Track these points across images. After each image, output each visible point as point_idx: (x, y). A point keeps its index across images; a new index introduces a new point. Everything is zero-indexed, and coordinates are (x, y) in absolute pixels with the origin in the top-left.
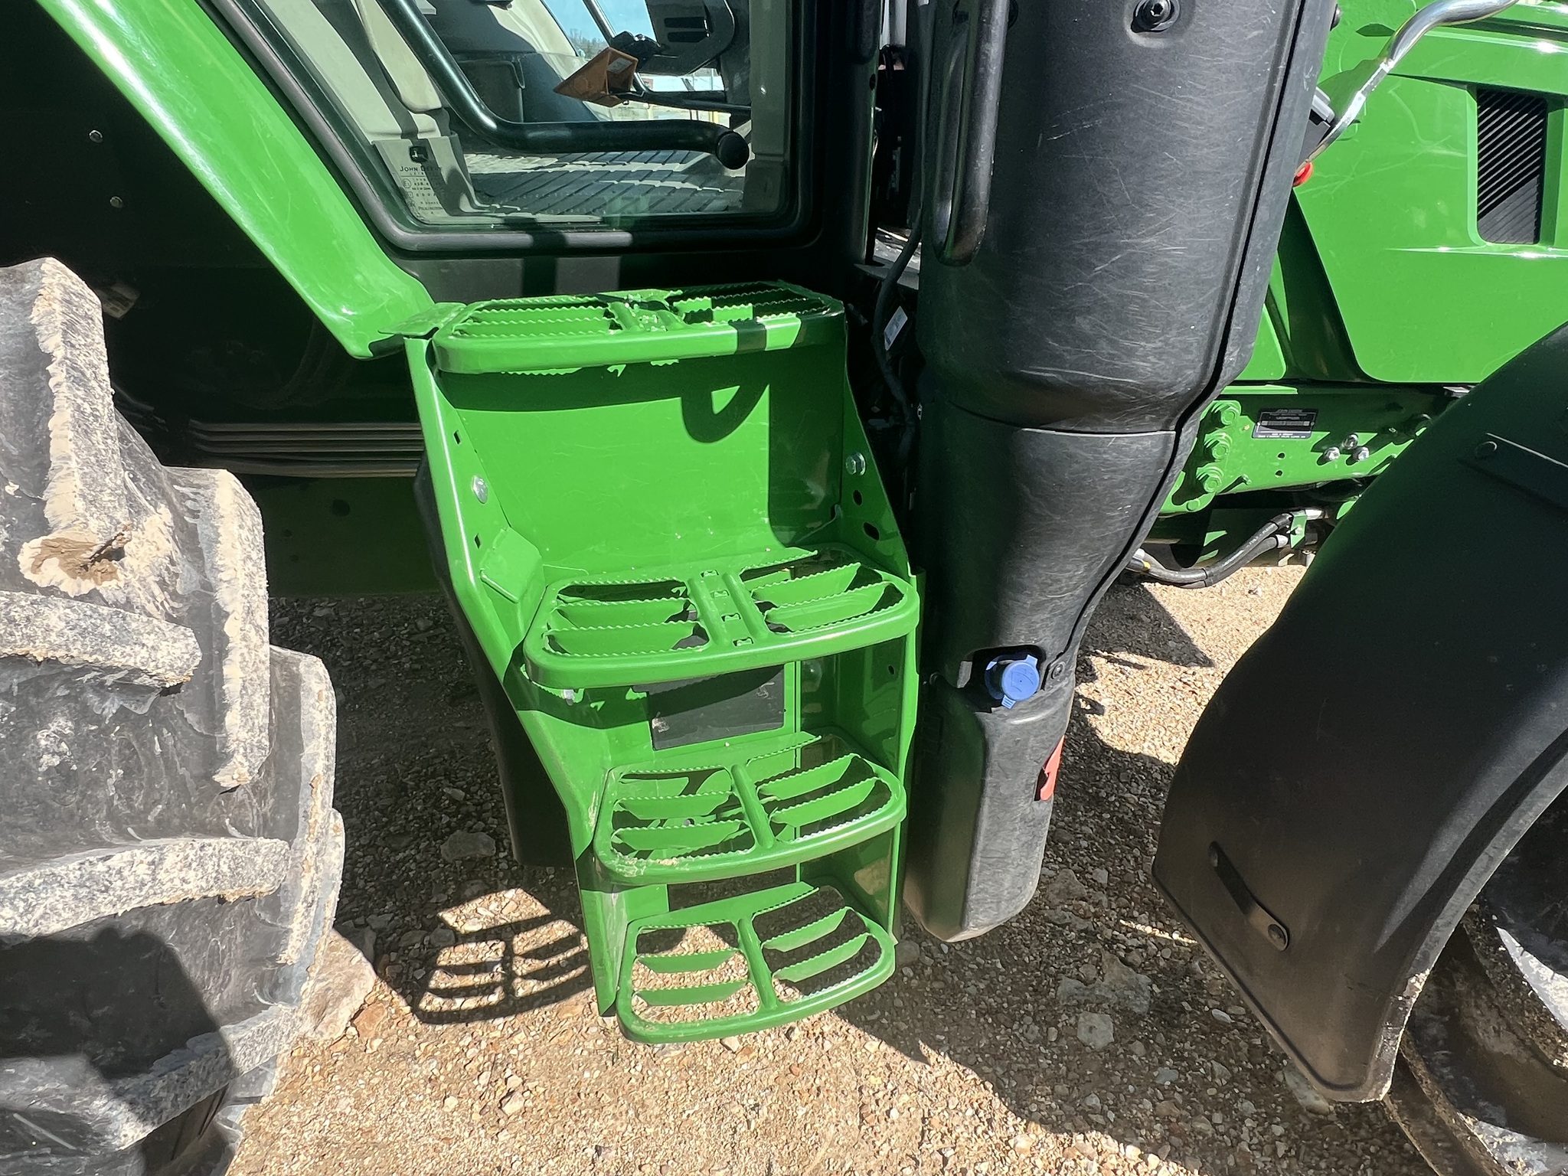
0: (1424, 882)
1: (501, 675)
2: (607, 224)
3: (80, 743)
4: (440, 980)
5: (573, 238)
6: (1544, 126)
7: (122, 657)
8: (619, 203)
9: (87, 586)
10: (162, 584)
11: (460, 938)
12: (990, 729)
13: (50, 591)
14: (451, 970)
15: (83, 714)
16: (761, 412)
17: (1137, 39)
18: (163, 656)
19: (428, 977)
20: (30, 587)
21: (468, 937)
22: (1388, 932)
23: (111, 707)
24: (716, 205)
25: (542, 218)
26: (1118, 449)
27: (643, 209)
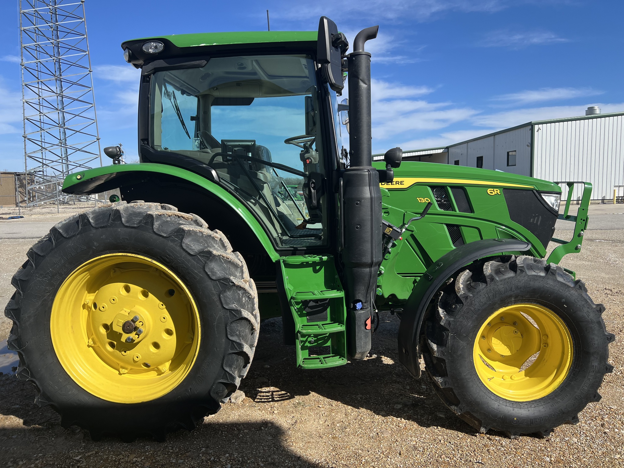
0: (414, 331)
1: (289, 300)
2: (303, 247)
3: (245, 301)
4: (258, 397)
5: (299, 248)
6: (459, 229)
7: (251, 293)
8: (304, 244)
11: (261, 392)
12: (355, 313)
14: (260, 396)
16: (323, 269)
17: (357, 229)
19: (256, 396)
21: (263, 392)
22: (413, 341)
24: (319, 244)
25: (294, 246)
26: (363, 270)
27: (308, 245)
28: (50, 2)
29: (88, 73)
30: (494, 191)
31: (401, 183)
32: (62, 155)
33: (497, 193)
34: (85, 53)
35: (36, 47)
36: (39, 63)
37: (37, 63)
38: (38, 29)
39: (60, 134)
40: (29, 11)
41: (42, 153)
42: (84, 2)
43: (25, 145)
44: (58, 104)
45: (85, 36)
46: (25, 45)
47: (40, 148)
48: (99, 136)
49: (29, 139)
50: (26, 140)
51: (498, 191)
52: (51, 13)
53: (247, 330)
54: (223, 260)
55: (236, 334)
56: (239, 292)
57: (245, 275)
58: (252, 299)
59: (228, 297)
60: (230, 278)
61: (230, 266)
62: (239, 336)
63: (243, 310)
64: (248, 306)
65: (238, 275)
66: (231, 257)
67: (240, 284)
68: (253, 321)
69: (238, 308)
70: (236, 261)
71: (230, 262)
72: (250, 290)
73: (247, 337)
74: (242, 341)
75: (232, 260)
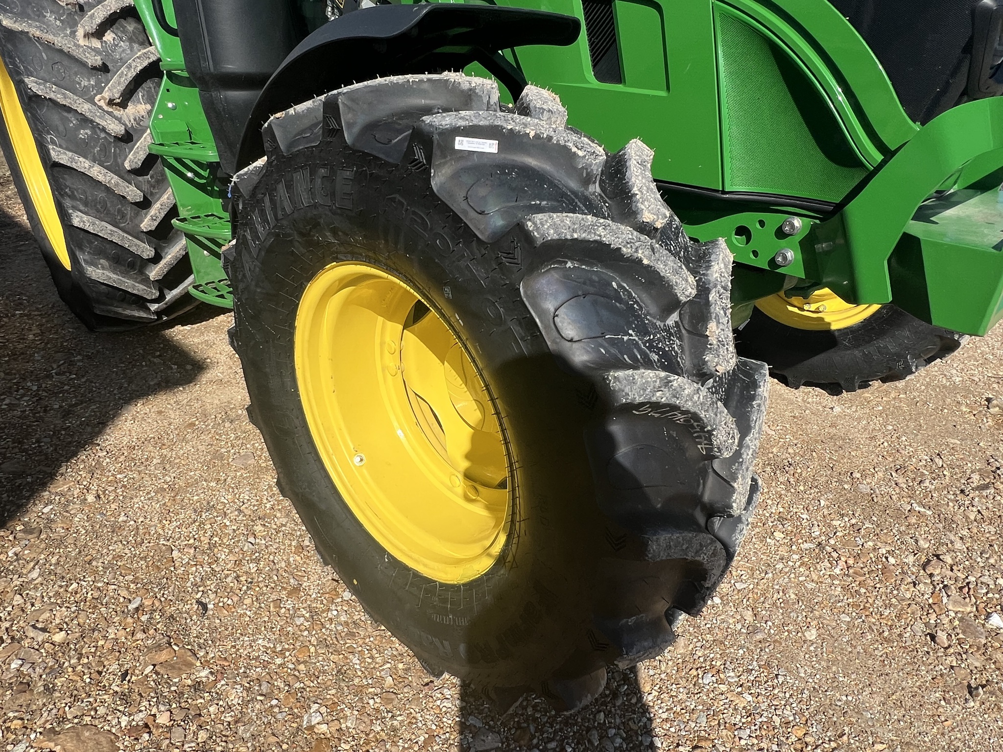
3: (90, 138)
7: (103, 123)
9: (110, 110)
10: (135, 120)
13: (100, 107)
15: (94, 132)
18: (112, 127)
20: (95, 104)
23: (102, 135)
53: (102, 195)
54: (41, 44)
55: (66, 193)
56: (66, 114)
57: (107, 89)
58: (117, 139)
59: (38, 120)
60: (26, 80)
61: (66, 62)
62: (73, 197)
63: (58, 149)
64: (104, 149)
65: (85, 83)
66: (59, 41)
67: (52, 96)
68: (101, 178)
69: (53, 142)
70: (76, 53)
71: (61, 51)
72: (100, 117)
73: (105, 207)
74: (82, 208)
75: (66, 50)
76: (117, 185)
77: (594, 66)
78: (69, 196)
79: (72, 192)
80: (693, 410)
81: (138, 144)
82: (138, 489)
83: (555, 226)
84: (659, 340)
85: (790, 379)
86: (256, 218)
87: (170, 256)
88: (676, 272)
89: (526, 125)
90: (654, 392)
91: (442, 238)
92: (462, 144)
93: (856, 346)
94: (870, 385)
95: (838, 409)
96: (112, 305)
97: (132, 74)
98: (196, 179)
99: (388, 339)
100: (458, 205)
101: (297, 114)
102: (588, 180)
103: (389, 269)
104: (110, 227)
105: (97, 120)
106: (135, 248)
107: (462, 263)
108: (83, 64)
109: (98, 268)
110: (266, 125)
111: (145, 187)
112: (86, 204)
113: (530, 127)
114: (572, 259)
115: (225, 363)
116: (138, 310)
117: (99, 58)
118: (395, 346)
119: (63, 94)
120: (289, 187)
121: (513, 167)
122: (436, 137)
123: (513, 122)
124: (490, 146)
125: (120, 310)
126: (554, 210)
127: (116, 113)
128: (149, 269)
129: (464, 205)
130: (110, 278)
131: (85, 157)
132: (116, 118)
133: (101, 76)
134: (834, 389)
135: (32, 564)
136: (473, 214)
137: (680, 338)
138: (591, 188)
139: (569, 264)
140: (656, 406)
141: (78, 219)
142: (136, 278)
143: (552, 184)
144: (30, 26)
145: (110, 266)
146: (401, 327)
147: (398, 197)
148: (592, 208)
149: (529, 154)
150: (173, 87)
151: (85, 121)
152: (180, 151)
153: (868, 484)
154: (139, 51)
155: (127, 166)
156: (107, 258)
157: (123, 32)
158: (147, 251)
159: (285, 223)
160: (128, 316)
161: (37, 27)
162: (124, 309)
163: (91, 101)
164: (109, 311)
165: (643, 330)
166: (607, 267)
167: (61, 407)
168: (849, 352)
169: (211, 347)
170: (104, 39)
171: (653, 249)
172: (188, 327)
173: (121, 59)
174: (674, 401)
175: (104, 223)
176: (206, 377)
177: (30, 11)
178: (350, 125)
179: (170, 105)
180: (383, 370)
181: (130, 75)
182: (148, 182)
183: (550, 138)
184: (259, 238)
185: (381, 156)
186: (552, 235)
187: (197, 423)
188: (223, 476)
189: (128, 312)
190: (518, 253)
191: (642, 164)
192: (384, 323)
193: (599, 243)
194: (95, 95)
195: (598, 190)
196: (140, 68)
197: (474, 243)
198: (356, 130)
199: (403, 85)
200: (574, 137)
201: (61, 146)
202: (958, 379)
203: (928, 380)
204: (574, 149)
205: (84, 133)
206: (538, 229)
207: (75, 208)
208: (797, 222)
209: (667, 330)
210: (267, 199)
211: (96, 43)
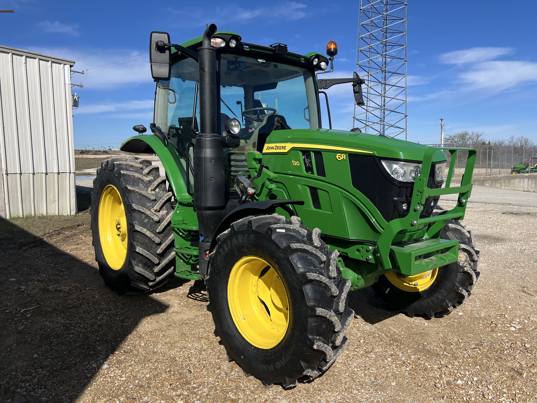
3: (148, 222)
6: (317, 192)
7: (153, 217)
9: (155, 213)
10: (162, 216)
13: (152, 212)
15: (149, 220)
18: (155, 218)
20: (151, 211)
23: (151, 221)
28: (384, 11)
29: (404, 63)
30: (341, 156)
31: (284, 148)
32: (381, 130)
33: (343, 158)
34: (404, 47)
35: (370, 48)
36: (370, 61)
37: (369, 61)
38: (372, 34)
39: (381, 114)
40: (366, 22)
41: (366, 129)
42: (407, 5)
43: (354, 124)
44: (382, 91)
45: (405, 33)
46: (361, 49)
47: (365, 125)
48: (407, 114)
49: (357, 119)
50: (355, 120)
51: (344, 157)
52: (384, 19)
53: (147, 241)
54: (138, 193)
55: (135, 240)
56: (141, 215)
57: (155, 206)
58: (156, 222)
59: (132, 216)
60: (133, 205)
61: (144, 198)
62: (137, 242)
63: (138, 226)
64: (151, 226)
65: (149, 205)
66: (143, 192)
67: (139, 209)
68: (149, 235)
69: (136, 224)
70: (148, 196)
71: (143, 195)
72: (152, 215)
73: (147, 245)
74: (139, 245)
75: (145, 195)
76: (153, 237)
77: (313, 204)
78: (136, 241)
79: (138, 240)
80: (325, 283)
81: (162, 224)
82: (158, 343)
83: (296, 246)
84: (319, 269)
85: (409, 313)
86: (225, 246)
87: (163, 263)
88: (321, 255)
89: (290, 227)
90: (316, 277)
91: (274, 248)
92: (278, 230)
93: (428, 297)
94: (444, 317)
95: (426, 324)
96: (137, 282)
97: (164, 201)
98: (183, 235)
99: (254, 282)
100: (277, 242)
101: (239, 222)
102: (304, 237)
103: (260, 257)
104: (147, 252)
105: (151, 217)
106: (153, 260)
107: (278, 253)
108: (149, 199)
109: (138, 267)
110: (231, 224)
111: (161, 238)
112: (141, 244)
113: (292, 227)
114: (300, 252)
115: (177, 306)
116: (144, 285)
117: (154, 197)
118: (256, 284)
119: (143, 209)
120: (237, 238)
121: (288, 235)
122: (273, 229)
123: (288, 226)
124: (283, 231)
125: (139, 284)
126: (296, 243)
127: (157, 214)
128: (154, 268)
129: (278, 242)
130: (141, 271)
131: (145, 228)
132: (157, 216)
133: (154, 202)
134: (427, 317)
135: (131, 360)
136: (280, 244)
137: (324, 270)
138: (304, 239)
139: (299, 253)
140: (317, 281)
141: (138, 249)
142: (149, 272)
143: (296, 238)
144: (136, 188)
145: (142, 266)
146: (258, 277)
147: (264, 240)
148: (305, 243)
149: (291, 232)
150: (180, 206)
151: (147, 216)
152: (178, 226)
153: (430, 347)
154: (166, 194)
155: (157, 231)
156: (142, 264)
157: (161, 188)
158: (156, 261)
159: (234, 247)
160: (141, 287)
161: (138, 189)
162: (140, 284)
163: (150, 210)
164: (136, 285)
165: (315, 267)
166: (307, 254)
167: (120, 319)
168: (426, 300)
169: (170, 301)
170: (156, 191)
171: (316, 251)
172: (158, 294)
173: (160, 197)
174: (320, 280)
175: (145, 251)
176: (170, 310)
177: (135, 184)
178: (254, 226)
179: (178, 212)
180: (251, 292)
181: (163, 202)
182: (162, 236)
183: (295, 229)
184: (225, 251)
185: (261, 232)
186: (295, 247)
187: (172, 325)
188: (187, 340)
189: (141, 286)
190: (289, 251)
191: (316, 234)
192: (253, 276)
193: (305, 249)
194: (151, 208)
195: (306, 239)
196: (166, 199)
197: (280, 250)
198: (255, 227)
199: (265, 217)
200: (301, 229)
201: (138, 225)
202: (483, 315)
203: (470, 315)
204: (300, 231)
205: (146, 221)
206: (292, 246)
207: (137, 245)
208: (370, 248)
209: (321, 267)
210: (229, 242)
211: (153, 192)
